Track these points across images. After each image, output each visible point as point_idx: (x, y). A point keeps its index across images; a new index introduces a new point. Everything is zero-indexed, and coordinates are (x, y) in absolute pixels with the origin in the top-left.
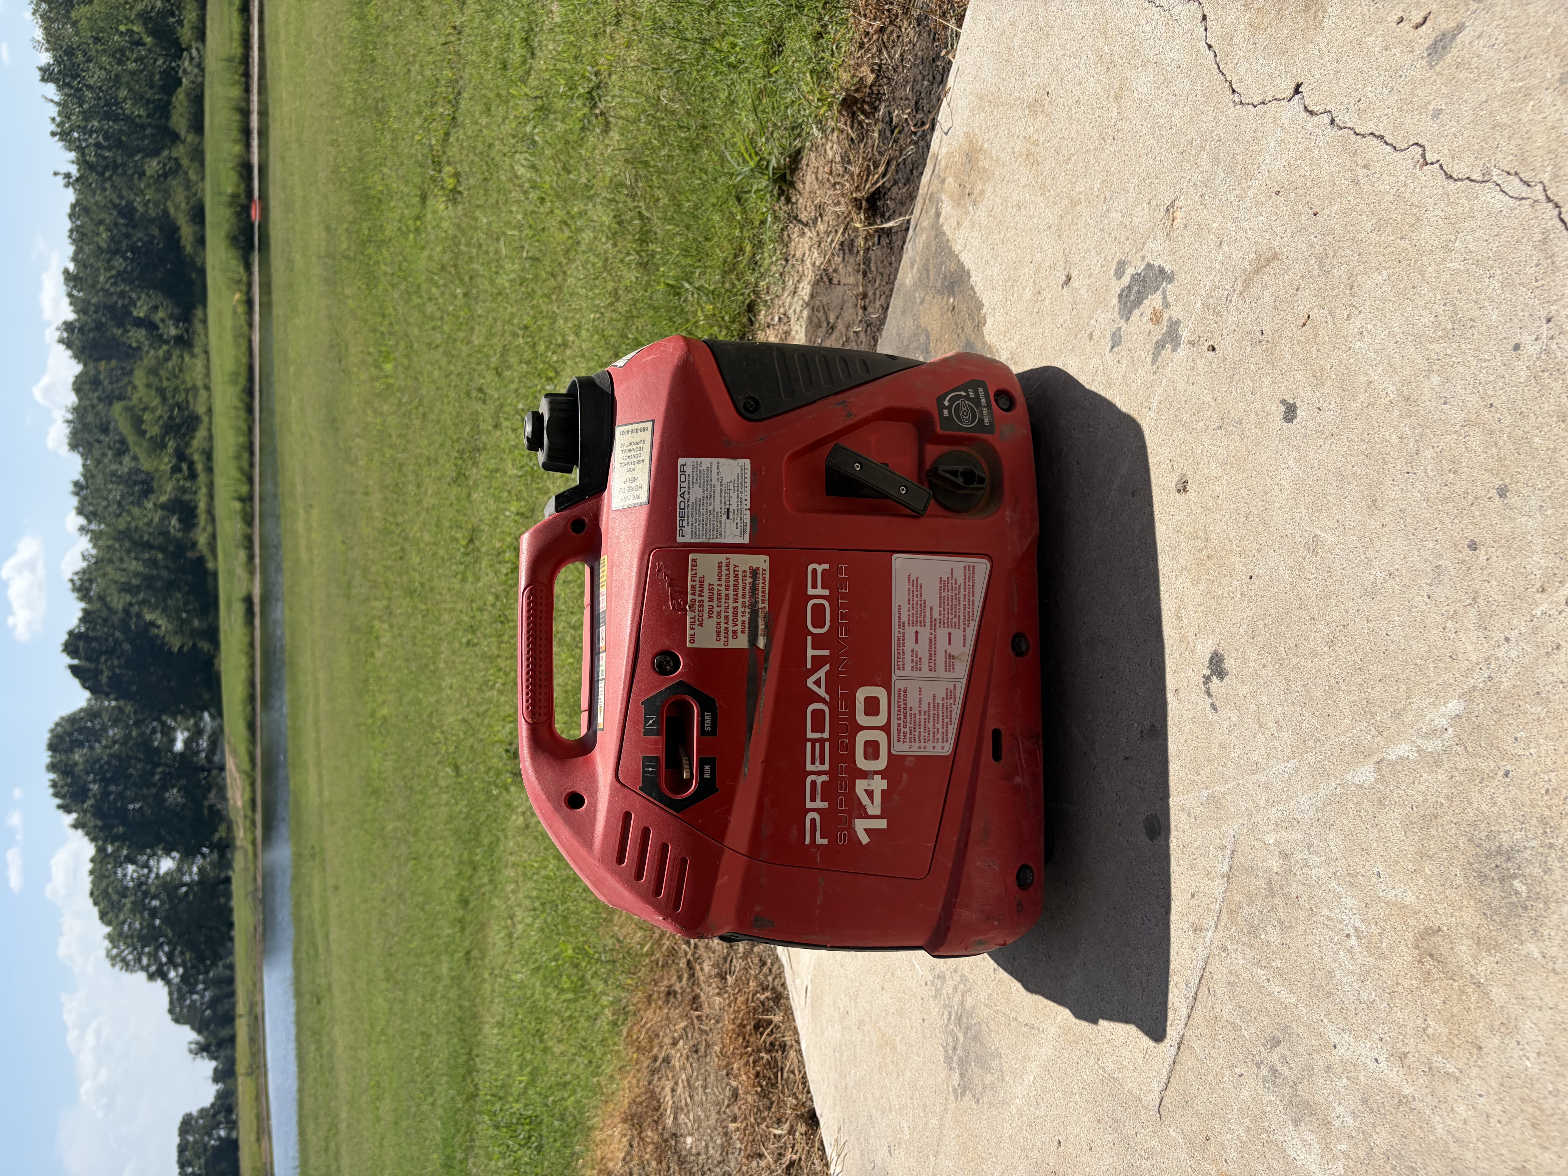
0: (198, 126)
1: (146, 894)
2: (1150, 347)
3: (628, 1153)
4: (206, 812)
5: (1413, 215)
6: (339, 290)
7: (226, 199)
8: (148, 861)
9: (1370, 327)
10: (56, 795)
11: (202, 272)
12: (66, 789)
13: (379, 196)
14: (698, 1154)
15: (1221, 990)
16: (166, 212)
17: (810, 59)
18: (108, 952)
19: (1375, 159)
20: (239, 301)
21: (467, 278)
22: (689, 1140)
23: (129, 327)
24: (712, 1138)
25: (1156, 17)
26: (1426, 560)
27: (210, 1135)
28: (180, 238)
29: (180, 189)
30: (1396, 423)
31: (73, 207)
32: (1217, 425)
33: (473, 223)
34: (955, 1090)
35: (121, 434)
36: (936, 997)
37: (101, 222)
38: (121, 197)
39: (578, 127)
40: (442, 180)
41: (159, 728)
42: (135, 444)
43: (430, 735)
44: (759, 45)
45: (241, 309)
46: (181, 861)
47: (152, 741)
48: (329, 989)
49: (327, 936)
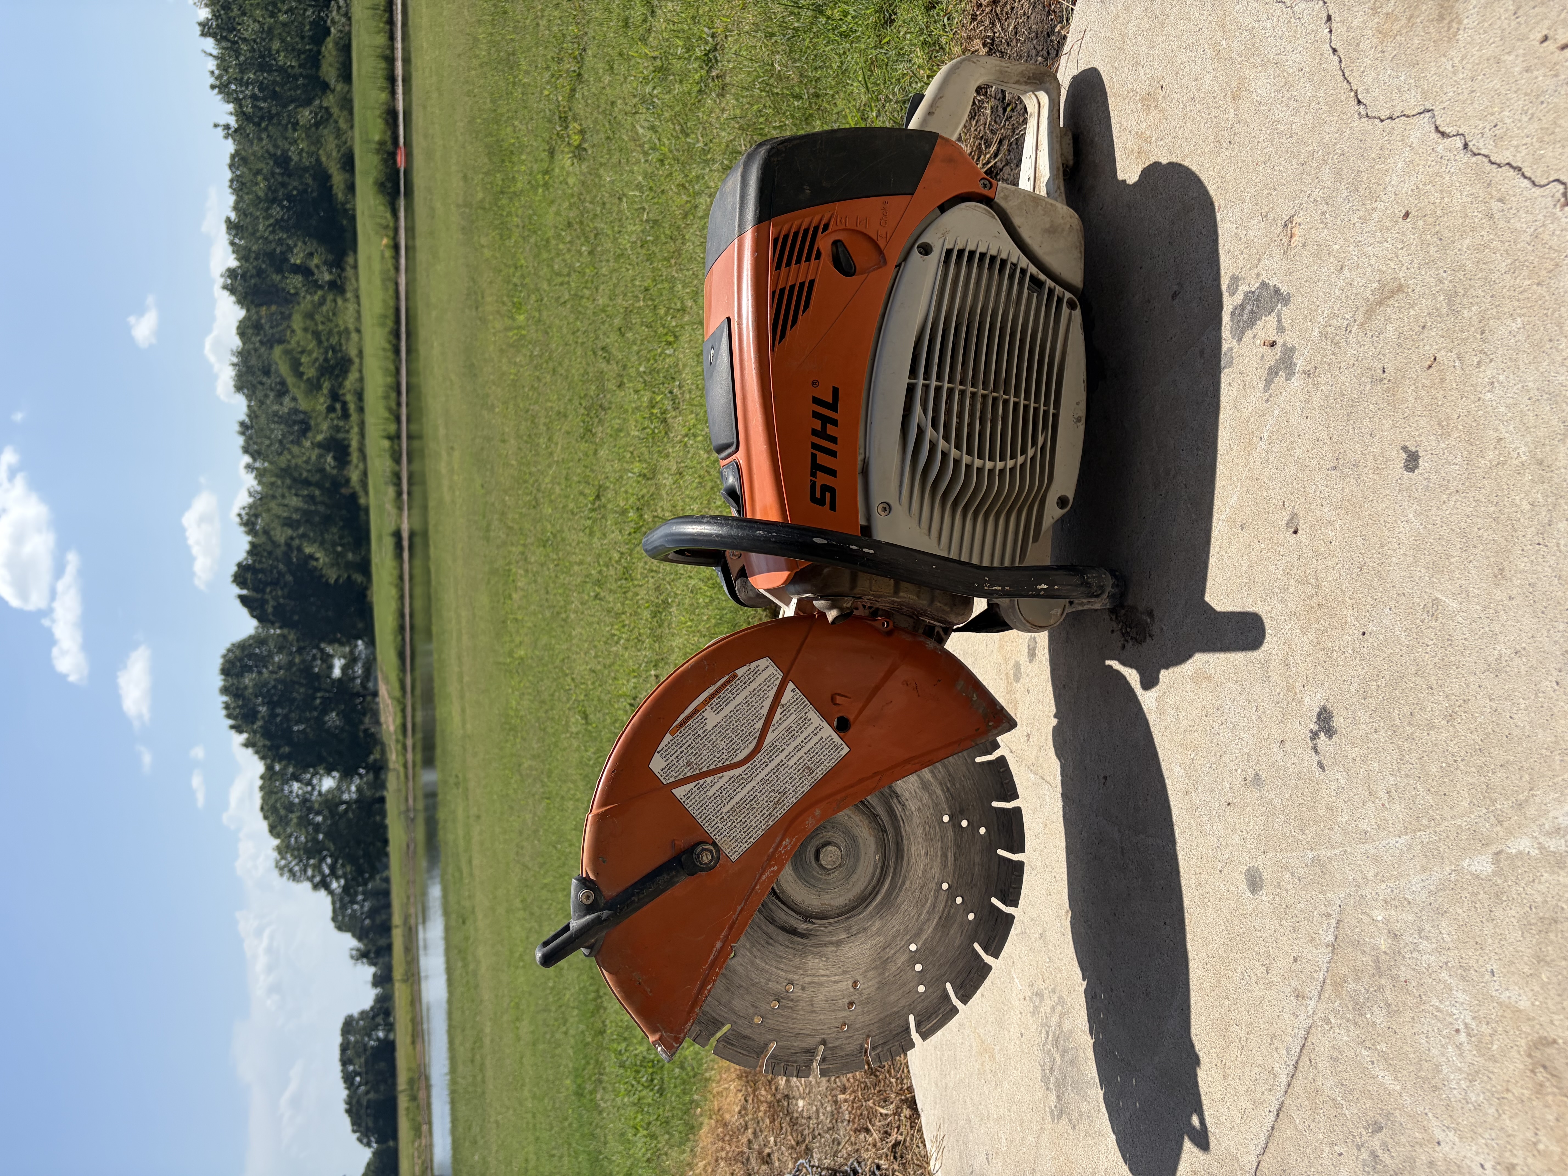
0: (346, 76)
1: (310, 810)
2: (1263, 373)
3: (744, 1108)
4: (361, 734)
5: (1552, 260)
6: (476, 238)
7: (374, 146)
8: (311, 779)
9: (1501, 378)
10: (229, 716)
11: (353, 219)
12: (238, 710)
13: (512, 148)
14: (810, 1118)
15: (1323, 1064)
16: (318, 160)
17: (921, 29)
18: (277, 862)
19: (1511, 192)
20: (386, 246)
21: (592, 235)
22: (801, 1103)
23: (286, 274)
24: (822, 1104)
25: (1278, 13)
26: (1556, 642)
27: (370, 1036)
28: (331, 187)
29: (331, 138)
30: (1527, 488)
31: (233, 157)
32: (1332, 465)
33: (597, 180)
34: (1052, 1112)
35: (280, 376)
36: (1034, 1013)
37: (258, 172)
38: (276, 146)
39: (696, 89)
40: (568, 136)
41: (319, 656)
42: (294, 386)
43: (561, 680)
44: (871, 14)
45: (388, 253)
46: (341, 780)
47: (313, 667)
48: (473, 912)
49: (470, 862)
